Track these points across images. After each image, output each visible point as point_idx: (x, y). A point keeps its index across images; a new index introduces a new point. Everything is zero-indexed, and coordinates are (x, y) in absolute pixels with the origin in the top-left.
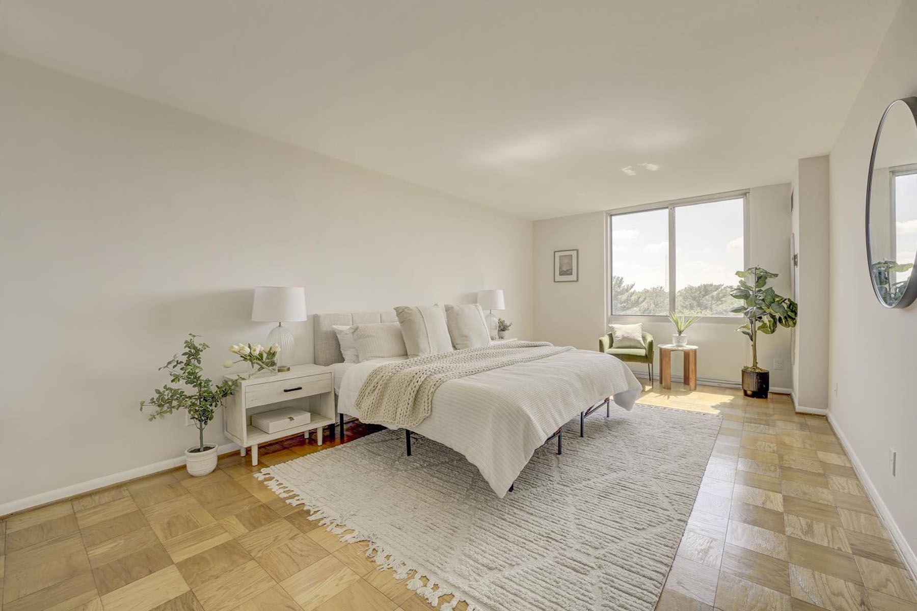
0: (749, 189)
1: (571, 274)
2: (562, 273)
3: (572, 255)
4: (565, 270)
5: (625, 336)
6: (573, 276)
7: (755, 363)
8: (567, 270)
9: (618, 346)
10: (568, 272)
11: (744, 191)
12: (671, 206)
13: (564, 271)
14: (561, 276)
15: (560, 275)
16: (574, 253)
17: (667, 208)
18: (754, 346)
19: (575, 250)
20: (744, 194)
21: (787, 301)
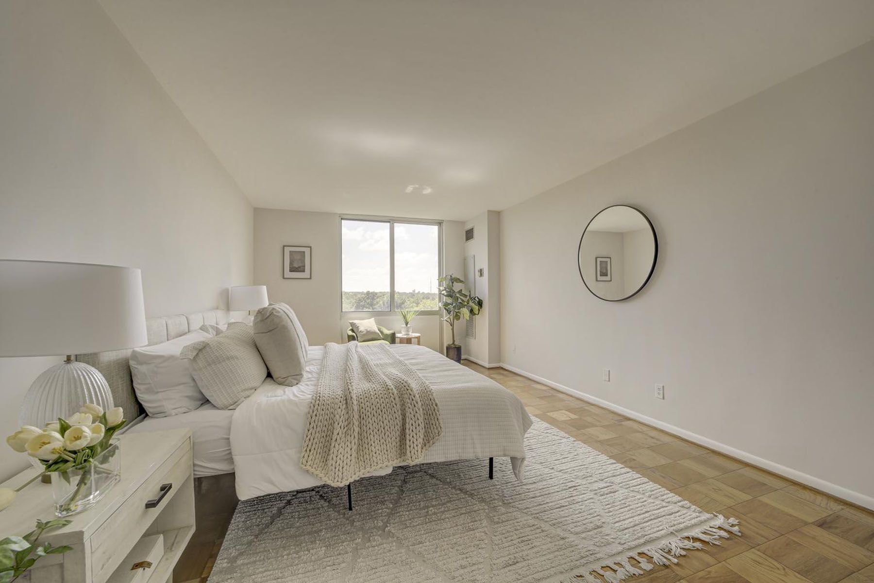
0: (443, 221)
1: (304, 271)
2: (293, 270)
3: (304, 252)
4: (297, 266)
5: (368, 330)
6: (305, 273)
7: (454, 341)
8: (299, 267)
9: (363, 339)
10: (301, 269)
11: (440, 221)
12: (392, 221)
13: (295, 267)
14: (291, 273)
15: (290, 271)
16: (307, 251)
17: (389, 222)
18: (453, 329)
19: (308, 247)
20: (440, 223)
21: (476, 298)
